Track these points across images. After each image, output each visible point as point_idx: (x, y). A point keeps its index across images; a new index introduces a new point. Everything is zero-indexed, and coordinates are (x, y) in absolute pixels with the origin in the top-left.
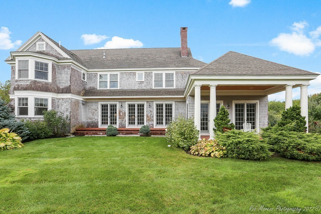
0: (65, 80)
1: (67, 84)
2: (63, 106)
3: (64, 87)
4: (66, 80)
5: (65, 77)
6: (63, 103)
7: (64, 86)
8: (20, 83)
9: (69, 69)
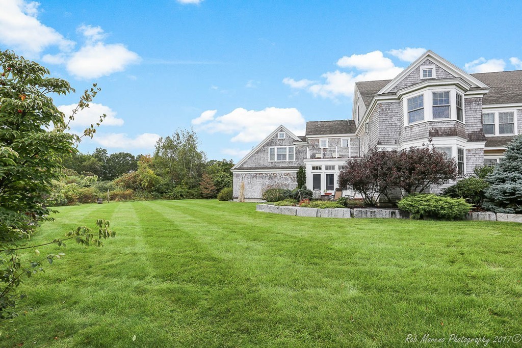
0: (472, 121)
1: (476, 128)
2: (470, 161)
3: (470, 132)
4: (474, 121)
5: (472, 116)
6: (470, 157)
7: (471, 130)
8: (438, 126)
9: (478, 104)
